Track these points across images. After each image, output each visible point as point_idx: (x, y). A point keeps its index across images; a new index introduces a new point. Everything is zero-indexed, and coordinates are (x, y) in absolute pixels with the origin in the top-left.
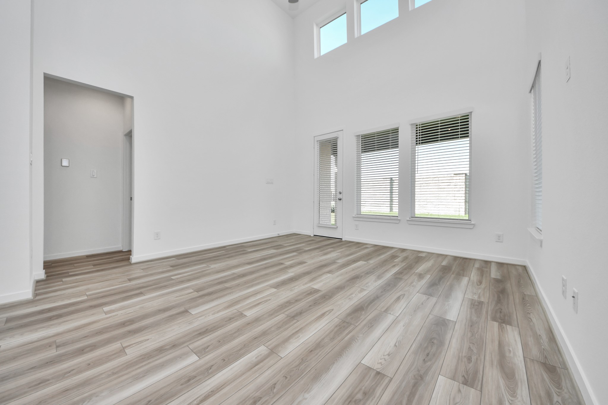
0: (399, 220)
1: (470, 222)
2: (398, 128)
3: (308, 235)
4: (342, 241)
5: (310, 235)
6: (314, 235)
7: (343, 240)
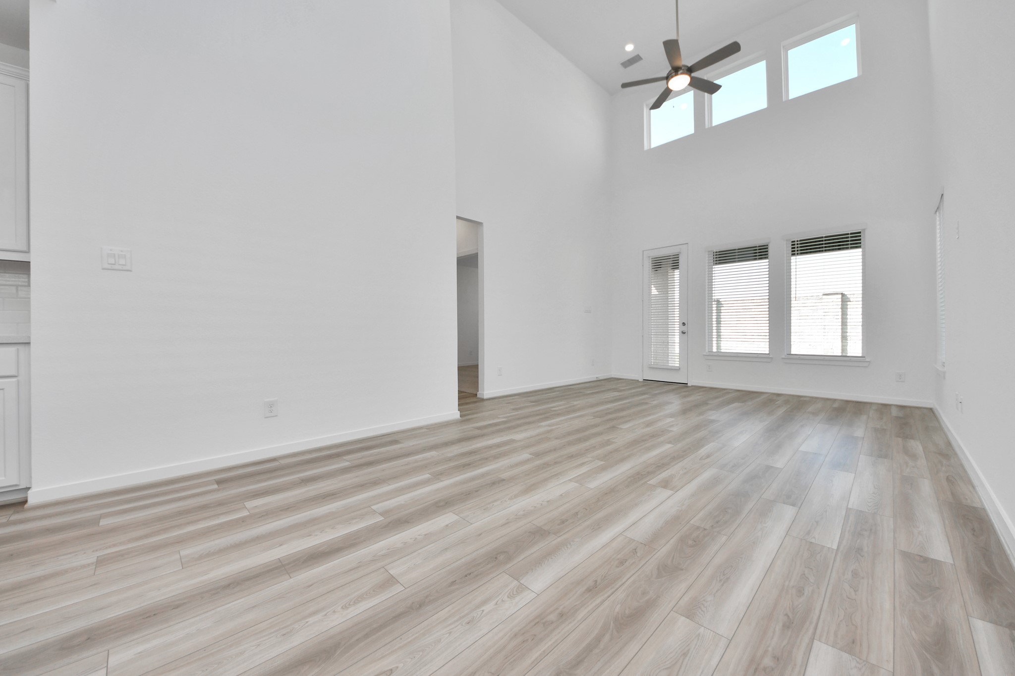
0: (772, 358)
1: (864, 359)
2: (769, 243)
3: (635, 380)
4: (687, 387)
5: (637, 379)
6: (644, 380)
7: (688, 385)
